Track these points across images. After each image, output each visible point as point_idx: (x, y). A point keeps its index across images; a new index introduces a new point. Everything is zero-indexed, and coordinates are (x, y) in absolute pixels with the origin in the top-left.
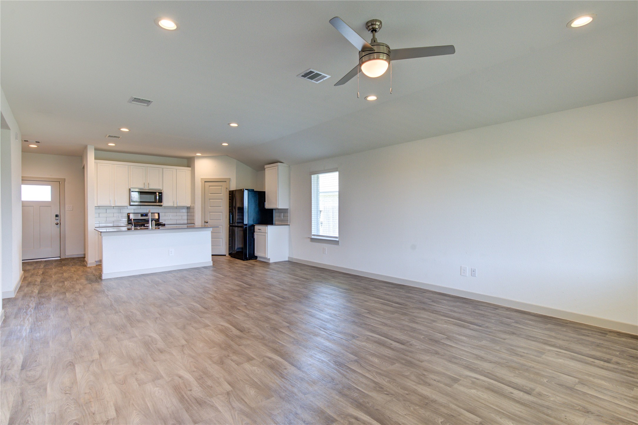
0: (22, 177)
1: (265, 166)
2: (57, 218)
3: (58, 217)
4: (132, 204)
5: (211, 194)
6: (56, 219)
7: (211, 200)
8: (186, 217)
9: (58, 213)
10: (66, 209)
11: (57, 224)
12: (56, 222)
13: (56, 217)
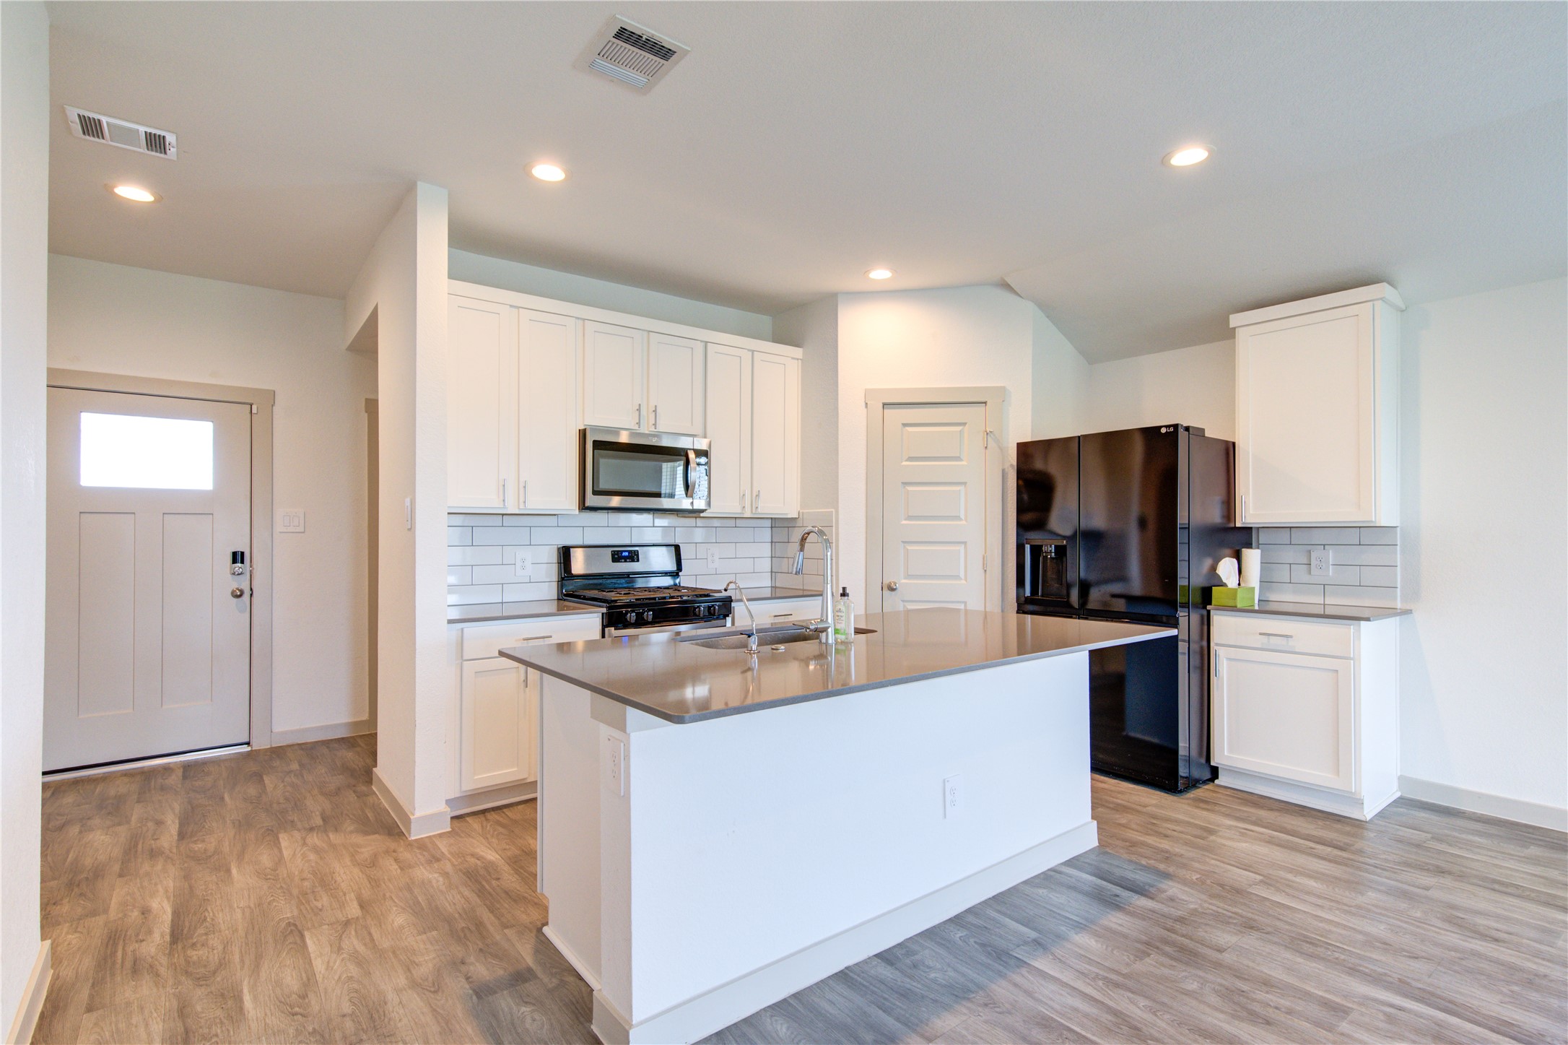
0: (51, 372)
1: (1232, 317)
2: (240, 565)
3: (242, 562)
4: (591, 500)
5: (910, 459)
6: (234, 574)
7: (910, 488)
8: (765, 565)
9: (242, 546)
10: (279, 527)
11: (238, 595)
12: (234, 586)
13: (234, 561)
